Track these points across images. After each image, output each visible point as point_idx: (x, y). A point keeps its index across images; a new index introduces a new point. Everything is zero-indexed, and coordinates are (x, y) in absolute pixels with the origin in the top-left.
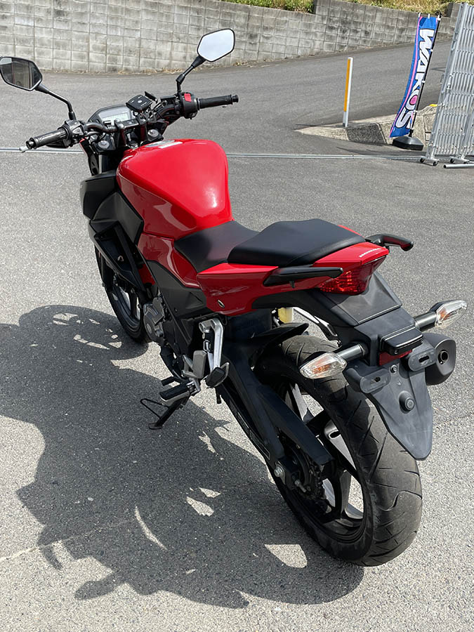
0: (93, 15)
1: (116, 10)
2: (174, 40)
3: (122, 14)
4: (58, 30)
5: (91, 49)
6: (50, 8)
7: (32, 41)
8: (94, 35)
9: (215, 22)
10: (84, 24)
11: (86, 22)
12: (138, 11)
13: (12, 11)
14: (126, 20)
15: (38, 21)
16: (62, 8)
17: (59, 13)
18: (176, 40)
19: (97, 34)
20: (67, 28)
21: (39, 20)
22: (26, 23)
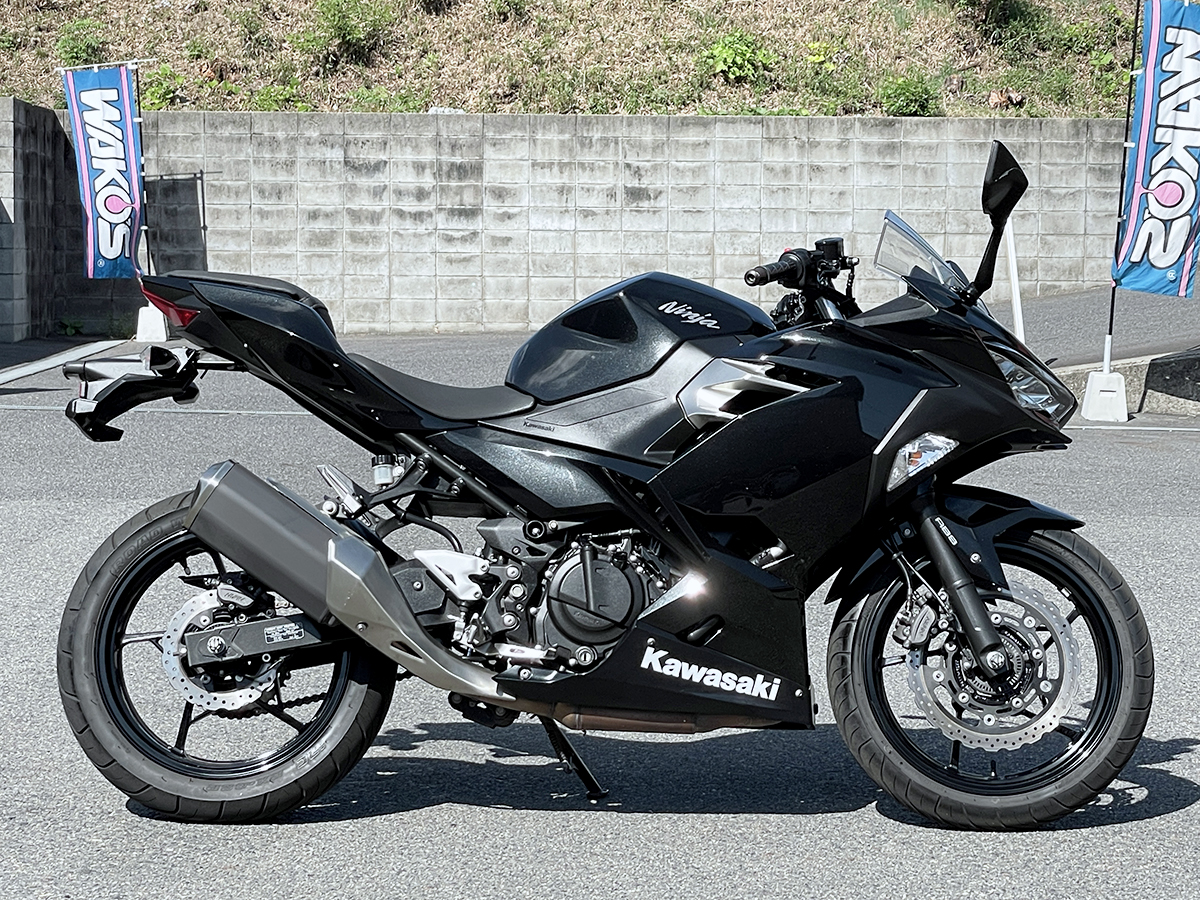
0: (722, 189)
1: (786, 171)
2: (953, 227)
3: (800, 177)
4: (636, 234)
5: (719, 270)
6: (615, 185)
7: (572, 264)
8: (727, 238)
9: (1074, 171)
10: (699, 211)
11: (706, 208)
12: (845, 168)
13: (525, 202)
14: (812, 192)
15: (586, 217)
16: (645, 183)
17: (635, 194)
18: (956, 229)
19: (734, 233)
20: (657, 228)
21: (587, 214)
22: (556, 225)
